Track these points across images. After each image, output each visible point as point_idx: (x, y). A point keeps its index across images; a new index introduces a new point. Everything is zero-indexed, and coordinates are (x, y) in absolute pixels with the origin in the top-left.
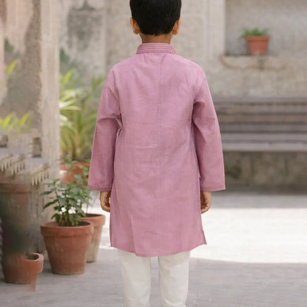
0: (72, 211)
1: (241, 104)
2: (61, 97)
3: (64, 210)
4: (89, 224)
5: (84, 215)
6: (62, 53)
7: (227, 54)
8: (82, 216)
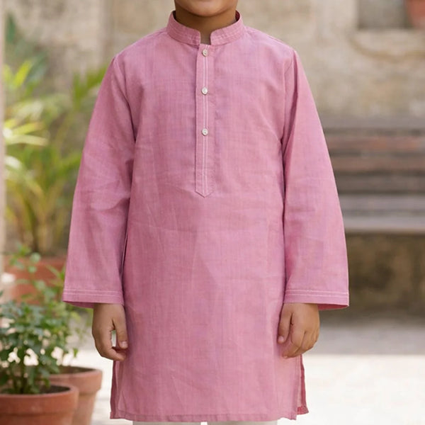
0: (31, 360)
1: (390, 133)
2: (8, 117)
3: (13, 356)
4: (67, 389)
5: (57, 370)
6: (11, 24)
7: (362, 25)
8: (52, 372)
